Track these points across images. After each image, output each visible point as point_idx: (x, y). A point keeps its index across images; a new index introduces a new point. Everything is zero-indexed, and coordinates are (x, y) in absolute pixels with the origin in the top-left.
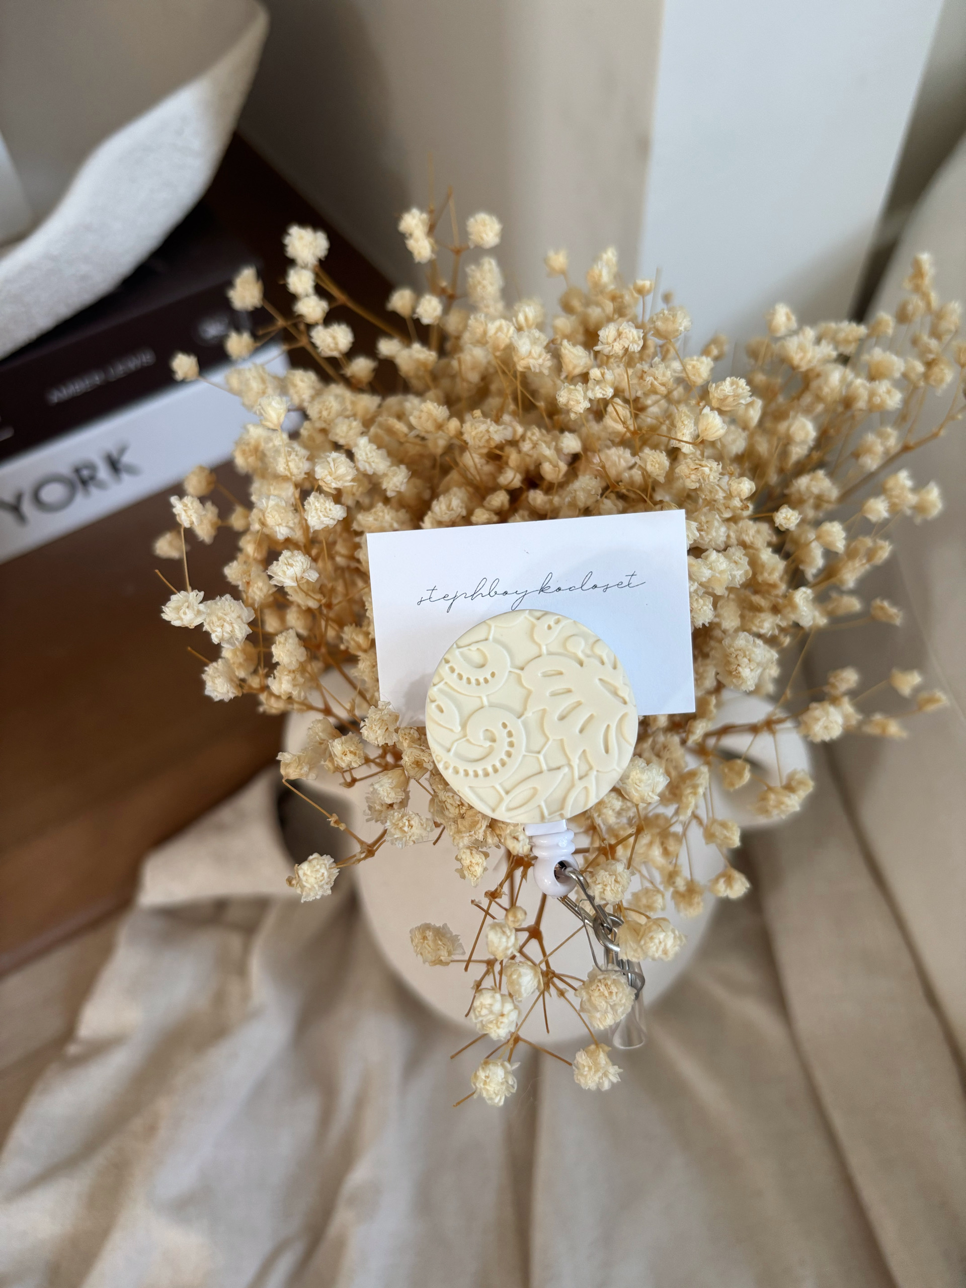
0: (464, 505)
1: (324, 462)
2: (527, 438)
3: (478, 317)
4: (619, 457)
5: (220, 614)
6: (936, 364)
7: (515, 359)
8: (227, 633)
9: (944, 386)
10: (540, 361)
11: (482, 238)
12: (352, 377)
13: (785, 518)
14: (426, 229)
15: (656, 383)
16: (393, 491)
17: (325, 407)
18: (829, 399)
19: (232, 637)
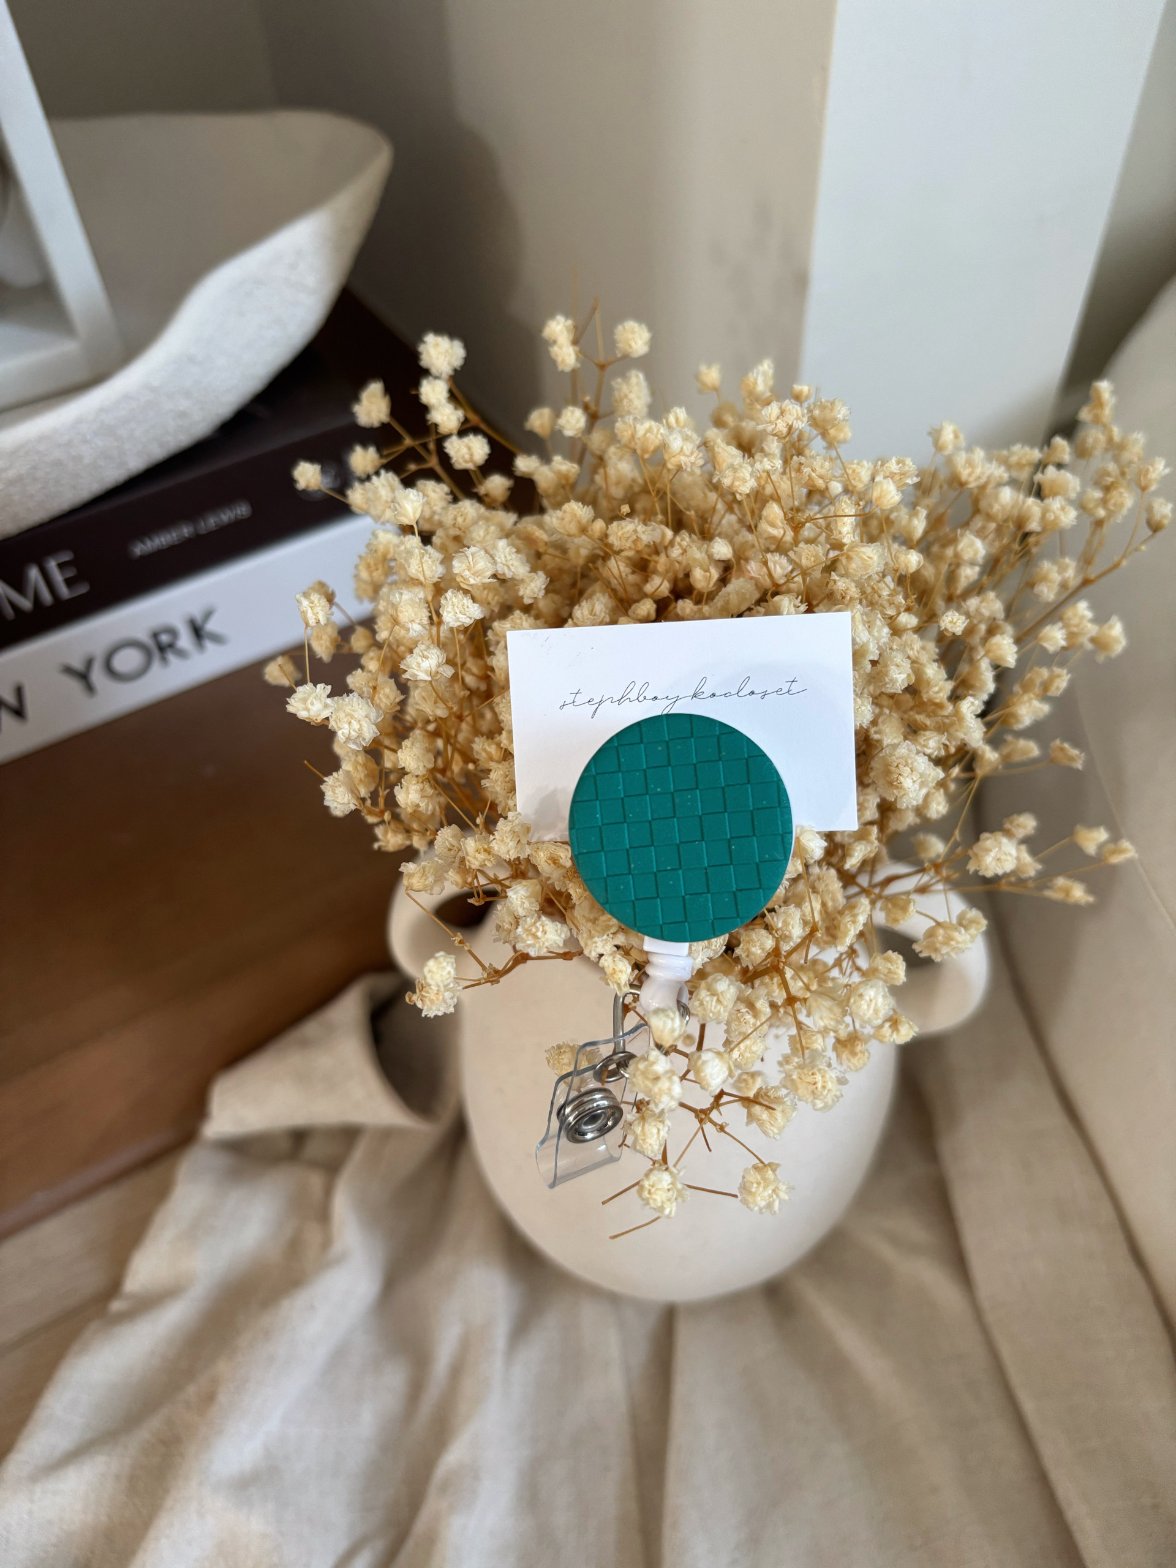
0: (607, 611)
1: (462, 556)
2: (676, 543)
3: (627, 420)
4: (775, 563)
5: (348, 709)
6: (1116, 488)
7: (666, 457)
8: (354, 730)
9: (1125, 511)
10: (692, 459)
11: (630, 346)
12: (487, 495)
13: (951, 622)
14: (571, 337)
15: (813, 474)
16: (531, 598)
17: (460, 513)
18: (1000, 517)
19: (358, 736)
